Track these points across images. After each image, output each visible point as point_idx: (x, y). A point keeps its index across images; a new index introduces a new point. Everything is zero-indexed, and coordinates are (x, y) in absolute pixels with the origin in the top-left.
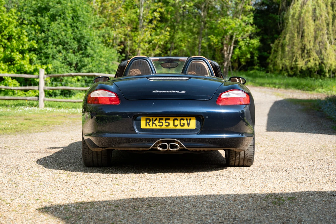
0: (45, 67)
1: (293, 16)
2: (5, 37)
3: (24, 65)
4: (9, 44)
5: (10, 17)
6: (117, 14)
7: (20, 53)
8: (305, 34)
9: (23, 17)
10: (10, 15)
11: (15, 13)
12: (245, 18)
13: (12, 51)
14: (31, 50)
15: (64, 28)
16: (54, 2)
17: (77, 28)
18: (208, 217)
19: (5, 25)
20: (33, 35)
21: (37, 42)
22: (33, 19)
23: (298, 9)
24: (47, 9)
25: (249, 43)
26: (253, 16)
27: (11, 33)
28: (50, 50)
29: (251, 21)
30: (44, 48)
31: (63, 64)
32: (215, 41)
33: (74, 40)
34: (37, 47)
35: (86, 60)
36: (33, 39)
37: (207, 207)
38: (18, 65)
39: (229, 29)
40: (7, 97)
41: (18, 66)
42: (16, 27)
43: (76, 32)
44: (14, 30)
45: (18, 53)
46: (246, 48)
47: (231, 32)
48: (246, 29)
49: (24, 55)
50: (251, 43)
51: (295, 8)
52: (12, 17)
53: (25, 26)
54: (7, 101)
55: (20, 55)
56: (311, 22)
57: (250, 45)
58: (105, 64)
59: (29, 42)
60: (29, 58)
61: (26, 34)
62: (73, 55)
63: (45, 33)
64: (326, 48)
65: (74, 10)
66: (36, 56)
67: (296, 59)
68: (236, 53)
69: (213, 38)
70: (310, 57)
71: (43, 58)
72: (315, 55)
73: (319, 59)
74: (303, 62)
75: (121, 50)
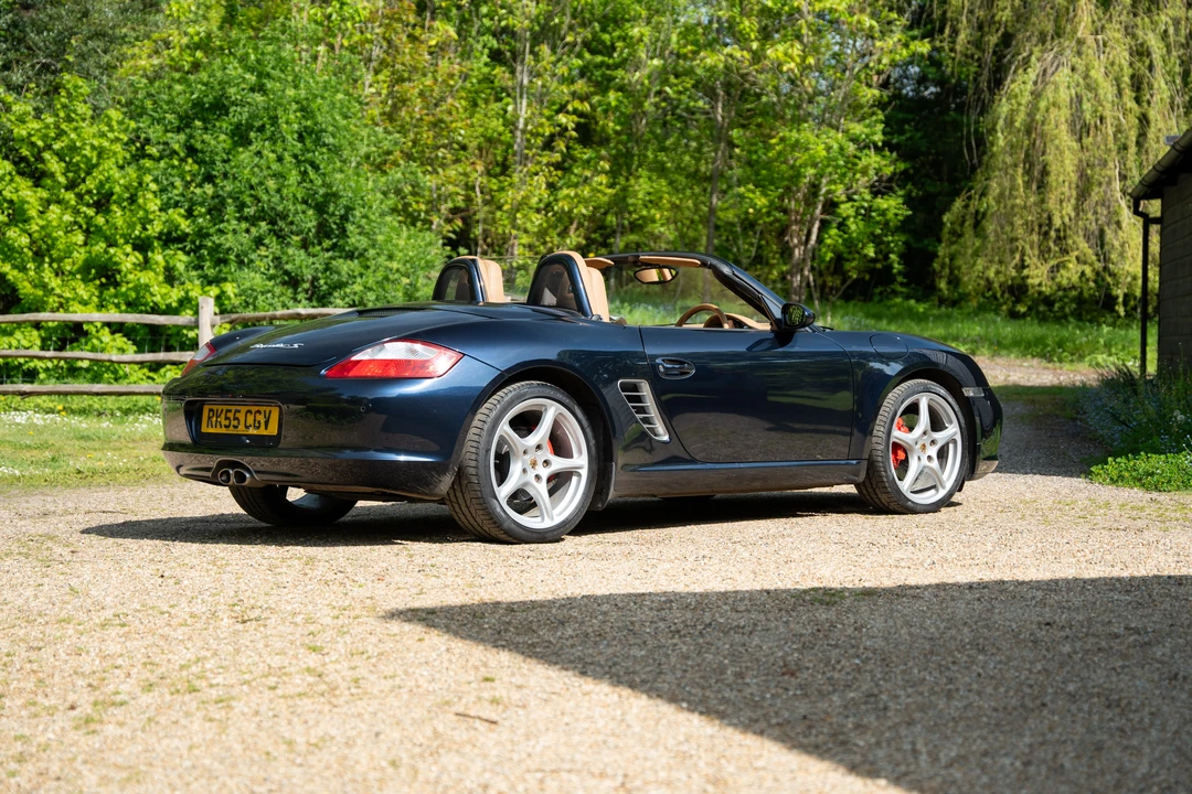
0: (214, 291)
1: (1010, 122)
2: (87, 197)
3: (147, 286)
4: (100, 220)
5: (103, 135)
6: (441, 121)
7: (136, 248)
8: (1052, 179)
9: (143, 136)
10: (105, 129)
11: (121, 123)
12: (857, 129)
13: (111, 243)
14: (170, 239)
15: (275, 166)
16: (244, 86)
17: (316, 168)
19: (89, 160)
20: (176, 192)
21: (190, 214)
22: (177, 141)
23: (1026, 98)
24: (220, 107)
25: (870, 209)
26: (882, 122)
27: (107, 186)
28: (230, 236)
29: (878, 138)
30: (212, 231)
31: (272, 283)
32: (761, 201)
33: (304, 206)
34: (187, 230)
35: (345, 267)
36: (176, 205)
38: (131, 285)
39: (805, 165)
40: (97, 387)
41: (129, 289)
42: (121, 168)
43: (311, 181)
44: (116, 174)
45: (128, 249)
46: (861, 224)
47: (811, 171)
48: (861, 165)
49: (150, 254)
50: (877, 210)
51: (1016, 96)
52: (110, 135)
53: (148, 163)
54: (96, 399)
55: (137, 254)
56: (1065, 139)
57: (874, 214)
58: (405, 281)
59: (163, 214)
60: (163, 263)
61: (153, 186)
62: (302, 252)
63: (215, 185)
64: (1118, 224)
65: (305, 111)
66: (185, 258)
67: (1023, 261)
68: (829, 241)
69: (754, 192)
70: (1065, 252)
71: (208, 264)
72: (1083, 245)
73: (1094, 258)
74: (1045, 269)
75: (453, 236)
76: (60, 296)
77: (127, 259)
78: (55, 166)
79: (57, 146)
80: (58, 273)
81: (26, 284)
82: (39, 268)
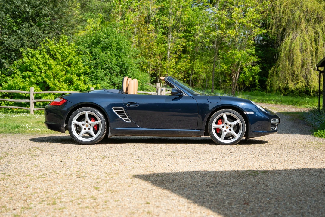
0: (95, 86)
1: (285, 48)
2: (66, 64)
3: (79, 85)
4: (69, 69)
5: (70, 49)
6: (150, 47)
8: (295, 63)
9: (79, 49)
10: (70, 47)
11: (74, 46)
12: (249, 50)
13: (71, 74)
15: (111, 57)
16: (104, 38)
17: (120, 57)
18: (199, 182)
19: (67, 55)
20: (87, 62)
21: (90, 68)
22: (88, 51)
23: (289, 43)
24: (98, 42)
25: (251, 70)
26: (254, 49)
27: (71, 61)
28: (99, 73)
29: (254, 52)
30: (95, 71)
31: (109, 84)
32: (225, 67)
33: (117, 66)
34: (89, 72)
36: (87, 65)
37: (200, 176)
41: (75, 85)
42: (74, 57)
43: (119, 60)
45: (75, 76)
46: (249, 73)
47: (237, 60)
48: (249, 59)
49: (80, 77)
50: (253, 69)
51: (287, 43)
52: (72, 49)
53: (80, 55)
55: (77, 77)
56: (299, 53)
59: (84, 68)
60: (83, 79)
61: (82, 61)
62: (116, 77)
63: (96, 60)
64: (311, 74)
65: (118, 44)
66: (88, 78)
67: (288, 82)
68: (241, 77)
69: (223, 65)
70: (298, 80)
71: (94, 80)
72: (302, 79)
73: (305, 82)
74: (293, 84)
75: (152, 74)
76: (59, 87)
77: (75, 78)
78: (59, 56)
79: (60, 51)
80: (59, 81)
81: (51, 84)
82: (54, 80)
